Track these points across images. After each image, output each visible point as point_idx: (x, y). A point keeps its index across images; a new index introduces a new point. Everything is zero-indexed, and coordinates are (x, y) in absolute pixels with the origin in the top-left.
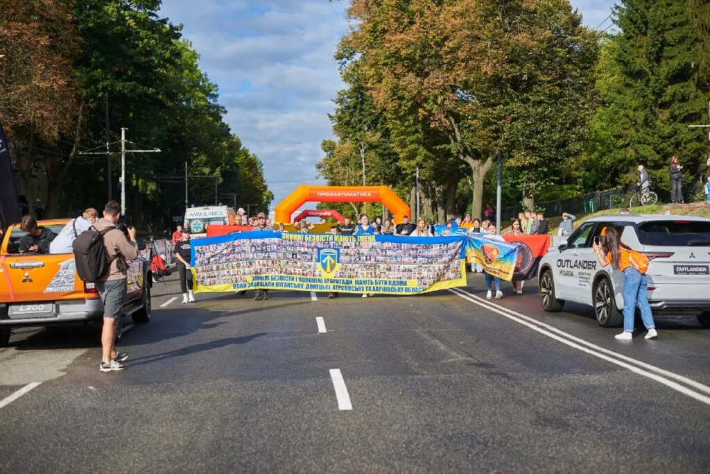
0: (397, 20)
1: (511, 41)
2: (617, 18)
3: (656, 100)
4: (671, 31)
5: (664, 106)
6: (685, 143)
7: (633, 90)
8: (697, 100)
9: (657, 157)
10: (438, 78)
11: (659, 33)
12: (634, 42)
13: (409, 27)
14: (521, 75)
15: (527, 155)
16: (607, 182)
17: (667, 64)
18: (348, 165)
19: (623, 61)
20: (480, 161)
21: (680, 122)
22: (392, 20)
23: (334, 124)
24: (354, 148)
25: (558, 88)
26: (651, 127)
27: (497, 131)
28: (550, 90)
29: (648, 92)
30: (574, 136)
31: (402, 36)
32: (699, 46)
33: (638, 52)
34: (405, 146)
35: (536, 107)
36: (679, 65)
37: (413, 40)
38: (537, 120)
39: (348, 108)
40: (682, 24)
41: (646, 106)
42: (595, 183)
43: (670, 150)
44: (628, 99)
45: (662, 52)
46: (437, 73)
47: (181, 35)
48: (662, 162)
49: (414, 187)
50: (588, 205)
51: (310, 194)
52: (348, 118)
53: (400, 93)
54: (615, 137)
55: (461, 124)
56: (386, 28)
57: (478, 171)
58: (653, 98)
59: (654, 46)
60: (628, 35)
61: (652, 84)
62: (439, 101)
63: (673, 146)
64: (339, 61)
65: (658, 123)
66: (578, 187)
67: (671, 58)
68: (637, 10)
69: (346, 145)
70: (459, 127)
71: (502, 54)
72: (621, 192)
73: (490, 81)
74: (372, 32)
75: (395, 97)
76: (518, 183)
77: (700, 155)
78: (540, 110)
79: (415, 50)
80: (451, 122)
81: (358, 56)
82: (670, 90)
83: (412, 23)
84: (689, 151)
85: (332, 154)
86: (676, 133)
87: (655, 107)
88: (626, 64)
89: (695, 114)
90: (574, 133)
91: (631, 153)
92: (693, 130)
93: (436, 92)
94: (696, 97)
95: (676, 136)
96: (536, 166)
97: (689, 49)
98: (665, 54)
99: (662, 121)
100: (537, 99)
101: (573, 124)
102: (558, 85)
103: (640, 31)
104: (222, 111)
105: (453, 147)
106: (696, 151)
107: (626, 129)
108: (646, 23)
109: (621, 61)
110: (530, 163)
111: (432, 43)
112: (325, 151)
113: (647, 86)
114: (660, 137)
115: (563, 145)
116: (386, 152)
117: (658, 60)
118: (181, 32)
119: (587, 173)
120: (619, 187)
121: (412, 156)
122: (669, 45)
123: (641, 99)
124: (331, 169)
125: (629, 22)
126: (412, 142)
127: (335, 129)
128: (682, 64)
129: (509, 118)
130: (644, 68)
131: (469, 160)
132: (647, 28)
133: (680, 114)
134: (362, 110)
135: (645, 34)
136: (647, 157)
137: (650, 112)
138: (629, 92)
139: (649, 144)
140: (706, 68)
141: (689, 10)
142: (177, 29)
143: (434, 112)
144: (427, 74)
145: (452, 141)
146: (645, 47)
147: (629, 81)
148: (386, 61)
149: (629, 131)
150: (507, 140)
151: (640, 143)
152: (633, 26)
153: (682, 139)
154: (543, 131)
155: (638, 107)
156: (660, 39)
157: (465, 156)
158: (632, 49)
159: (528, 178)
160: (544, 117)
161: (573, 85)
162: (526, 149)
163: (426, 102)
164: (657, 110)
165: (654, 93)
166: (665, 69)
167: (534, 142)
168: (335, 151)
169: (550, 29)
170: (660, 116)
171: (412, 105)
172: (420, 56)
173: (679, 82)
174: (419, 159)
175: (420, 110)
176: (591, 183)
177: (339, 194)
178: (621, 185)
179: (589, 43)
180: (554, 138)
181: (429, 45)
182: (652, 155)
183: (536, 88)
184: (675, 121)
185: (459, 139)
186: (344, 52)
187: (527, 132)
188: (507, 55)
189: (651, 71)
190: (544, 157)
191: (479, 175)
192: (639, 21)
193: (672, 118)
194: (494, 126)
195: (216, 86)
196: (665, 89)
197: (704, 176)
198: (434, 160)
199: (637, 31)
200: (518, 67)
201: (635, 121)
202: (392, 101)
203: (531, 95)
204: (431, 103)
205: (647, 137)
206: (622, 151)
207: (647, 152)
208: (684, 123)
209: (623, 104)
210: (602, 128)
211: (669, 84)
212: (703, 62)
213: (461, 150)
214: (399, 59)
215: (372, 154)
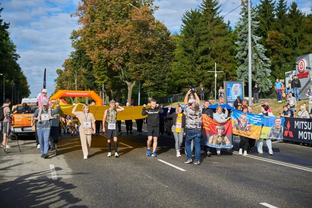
0: (100, 28)
1: (146, 41)
2: (182, 30)
3: (196, 61)
4: (202, 36)
5: (199, 63)
6: (206, 78)
7: (188, 57)
8: (211, 61)
9: (196, 82)
10: (116, 51)
11: (198, 36)
12: (188, 39)
13: (105, 31)
14: (149, 53)
15: (150, 82)
16: (176, 91)
17: (200, 48)
18: (68, 80)
19: (184, 46)
20: (131, 83)
21: (205, 70)
22: (99, 28)
24: (71, 73)
25: (162, 58)
26: (194, 71)
27: (139, 73)
28: (159, 59)
29: (193, 58)
30: (167, 75)
31: (103, 34)
32: (212, 41)
33: (190, 43)
34: (100, 75)
35: (154, 65)
36: (205, 48)
37: (107, 37)
38: (154, 69)
39: (75, 59)
40: (206, 34)
41: (192, 63)
42: (172, 91)
43: (201, 80)
44: (186, 61)
45: (198, 44)
46: (116, 49)
47: (9, 27)
48: (198, 84)
49: (101, 91)
50: (170, 100)
51: (64, 94)
52: (75, 63)
53: (101, 56)
54: (180, 74)
55: (124, 68)
56: (96, 31)
57: (130, 86)
58: (195, 60)
59: (196, 41)
60: (186, 37)
61: (195, 55)
62: (116, 59)
63: (202, 79)
64: (72, 39)
65: (197, 70)
66: (165, 92)
67: (202, 46)
68: (190, 28)
69: (68, 72)
70: (123, 69)
71: (143, 45)
72: (183, 95)
73: (137, 55)
74: (90, 32)
75: (100, 58)
76: (147, 92)
77: (212, 82)
78: (155, 66)
79: (108, 40)
80: (120, 68)
81: (79, 38)
82: (201, 58)
83: (106, 29)
84: (207, 81)
85: (60, 75)
86: (203, 74)
87: (196, 64)
88: (185, 47)
89: (210, 67)
90: (167, 74)
91: (186, 81)
92: (209, 73)
93: (115, 56)
94: (211, 60)
95: (203, 75)
96: (154, 86)
97: (208, 43)
98: (200, 44)
99: (198, 69)
100: (155, 62)
101: (167, 72)
102: (162, 57)
103: (191, 35)
104: (18, 57)
105: (121, 77)
106: (210, 80)
107: (185, 72)
108: (193, 33)
109: (183, 46)
110: (151, 85)
111: (114, 38)
112: (58, 74)
113: (193, 56)
114: (197, 75)
115: (164, 79)
116: (90, 77)
117: (197, 46)
118: (9, 26)
119: (169, 87)
120: (182, 93)
121: (103, 79)
122: (201, 41)
123: (191, 61)
124: (61, 82)
125: (187, 32)
126: (103, 74)
128: (206, 48)
129: (144, 68)
130: (192, 49)
131: (127, 82)
132: (193, 34)
133: (205, 67)
134: (81, 60)
135: (193, 37)
136: (192, 82)
137: (194, 66)
138: (186, 58)
139: (193, 78)
140: (214, 50)
141: (209, 28)
142: (7, 25)
143: (114, 64)
144: (112, 49)
145: (120, 75)
146: (192, 42)
147: (186, 53)
148: (96, 43)
149: (186, 72)
150: (143, 76)
151: (190, 77)
152: (188, 33)
153: (205, 76)
154: (156, 73)
155: (189, 64)
156: (198, 39)
157: (125, 81)
158: (188, 42)
159: (150, 90)
160: (157, 68)
161: (167, 57)
162: (150, 80)
163: (111, 60)
164: (196, 65)
165: (195, 59)
166: (200, 50)
167: (153, 77)
168: (62, 74)
169: (160, 37)
170: (197, 67)
171: (106, 61)
172: (109, 42)
173: (205, 55)
174: (105, 80)
175: (109, 63)
176: (170, 91)
177: (75, 94)
178: (183, 92)
179: (173, 42)
180: (160, 76)
181: (113, 38)
182: (194, 82)
183: (154, 58)
184: (203, 69)
185: (123, 74)
186: (74, 36)
187: (151, 74)
188: (144, 46)
189: (195, 50)
190: (157, 83)
191: (130, 88)
192: (190, 31)
193: (202, 68)
194: (139, 71)
195: (16, 46)
196: (199, 57)
197: (213, 90)
198: (111, 81)
199: (189, 35)
200: (148, 50)
201: (188, 69)
202: (98, 59)
203: (152, 60)
204: (113, 60)
205: (192, 75)
206: (183, 80)
207: (193, 80)
208: (206, 70)
209: (184, 62)
210: (175, 70)
211: (201, 55)
212: (213, 48)
213: (124, 78)
214: (101, 43)
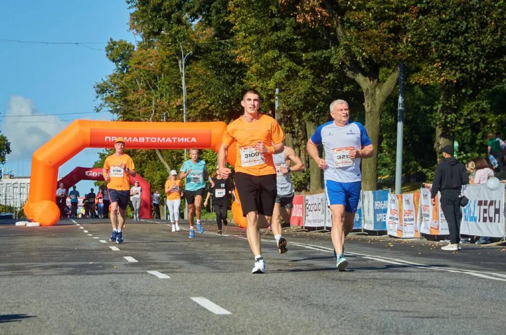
15: (442, 69)
18: (155, 88)
23: (133, 10)
24: (168, 57)
27: (396, 30)
38: (457, 14)
51: (93, 134)
57: (373, 95)
69: (154, 51)
85: (124, 67)
96: (457, 86)
105: (334, 55)
110: (447, 80)
112: (114, 60)
124: (124, 94)
127: (135, 17)
129: (415, 10)
154: (466, 31)
157: (353, 72)
162: (439, 59)
167: (453, 49)
168: (132, 63)
180: (484, 42)
187: (442, 33)
190: (468, 73)
191: (373, 103)
194: (392, 22)
215: (199, 68)
